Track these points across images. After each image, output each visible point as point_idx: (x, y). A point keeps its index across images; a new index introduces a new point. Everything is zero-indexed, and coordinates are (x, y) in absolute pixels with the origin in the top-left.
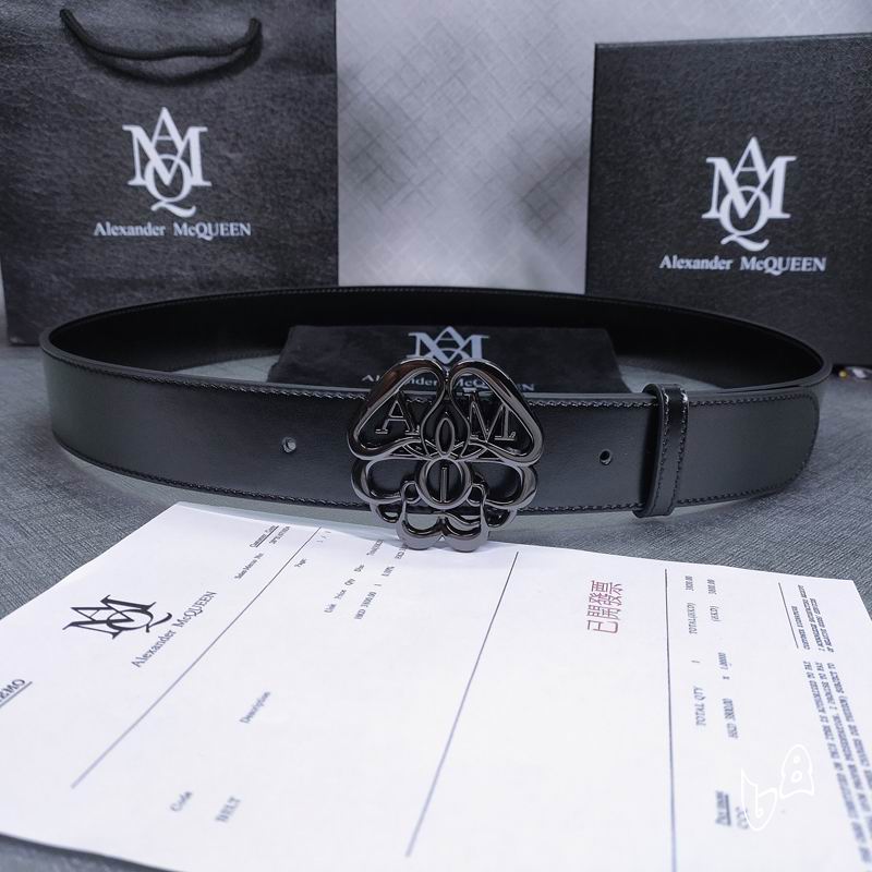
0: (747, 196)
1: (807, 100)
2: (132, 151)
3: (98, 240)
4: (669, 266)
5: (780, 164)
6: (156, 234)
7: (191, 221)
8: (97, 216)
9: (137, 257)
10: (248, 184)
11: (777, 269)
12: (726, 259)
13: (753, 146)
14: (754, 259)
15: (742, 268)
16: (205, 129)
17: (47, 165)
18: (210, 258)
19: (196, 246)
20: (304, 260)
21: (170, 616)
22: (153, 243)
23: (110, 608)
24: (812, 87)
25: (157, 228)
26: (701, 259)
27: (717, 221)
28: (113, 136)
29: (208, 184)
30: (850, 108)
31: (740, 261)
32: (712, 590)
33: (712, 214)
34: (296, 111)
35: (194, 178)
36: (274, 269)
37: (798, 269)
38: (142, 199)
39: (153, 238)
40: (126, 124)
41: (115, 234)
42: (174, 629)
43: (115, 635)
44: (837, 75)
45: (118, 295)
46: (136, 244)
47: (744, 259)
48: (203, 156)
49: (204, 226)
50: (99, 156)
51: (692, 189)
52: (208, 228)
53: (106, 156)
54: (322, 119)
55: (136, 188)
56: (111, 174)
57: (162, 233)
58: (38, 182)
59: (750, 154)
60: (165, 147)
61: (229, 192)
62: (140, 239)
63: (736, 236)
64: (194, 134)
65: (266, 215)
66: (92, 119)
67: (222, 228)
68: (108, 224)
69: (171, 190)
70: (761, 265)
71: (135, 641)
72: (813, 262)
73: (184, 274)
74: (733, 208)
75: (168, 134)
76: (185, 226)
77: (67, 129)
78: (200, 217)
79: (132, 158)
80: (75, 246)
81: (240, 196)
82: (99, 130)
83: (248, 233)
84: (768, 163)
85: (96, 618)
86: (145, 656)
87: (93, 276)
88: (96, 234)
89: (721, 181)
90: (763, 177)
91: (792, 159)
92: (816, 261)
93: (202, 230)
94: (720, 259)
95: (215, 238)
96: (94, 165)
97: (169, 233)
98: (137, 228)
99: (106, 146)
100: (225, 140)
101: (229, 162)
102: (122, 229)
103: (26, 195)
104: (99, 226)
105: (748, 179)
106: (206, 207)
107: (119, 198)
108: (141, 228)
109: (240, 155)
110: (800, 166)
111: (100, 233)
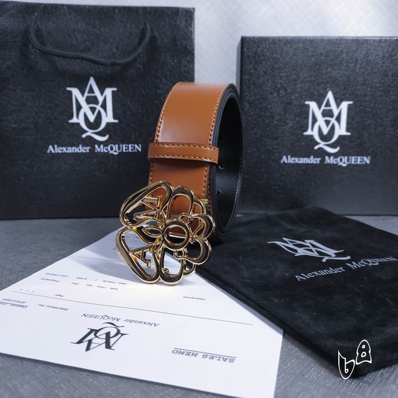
7: (105, 144)
8: (49, 142)
25: (85, 148)
29: (116, 121)
35: (108, 118)
38: (77, 131)
39: (82, 154)
41: (60, 152)
52: (115, 147)
56: (59, 116)
57: (88, 151)
60: (92, 100)
67: (124, 147)
68: (56, 146)
76: (102, 146)
83: (140, 150)
88: (48, 152)
93: (112, 148)
95: (119, 153)
98: (73, 148)
102: (64, 149)
104: (51, 147)
108: (75, 148)
110: (355, 107)
111: (51, 151)
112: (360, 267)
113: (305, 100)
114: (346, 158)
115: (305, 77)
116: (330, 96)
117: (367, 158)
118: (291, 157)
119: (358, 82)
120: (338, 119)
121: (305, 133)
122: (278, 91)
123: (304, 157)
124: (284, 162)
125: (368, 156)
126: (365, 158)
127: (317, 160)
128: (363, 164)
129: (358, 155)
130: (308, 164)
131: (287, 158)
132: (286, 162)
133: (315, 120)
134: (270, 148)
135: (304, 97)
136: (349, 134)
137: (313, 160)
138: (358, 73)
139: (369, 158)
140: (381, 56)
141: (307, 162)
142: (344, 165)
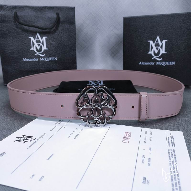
0: (157, 49)
1: (169, 28)
2: (31, 42)
3: (24, 62)
4: (141, 64)
5: (164, 42)
6: (36, 60)
9: (32, 65)
10: (56, 49)
11: (164, 64)
12: (153, 62)
13: (158, 38)
14: (159, 62)
15: (157, 64)
16: (47, 37)
17: (12, 46)
18: (48, 65)
19: (45, 63)
20: (69, 65)
21: (36, 138)
22: (36, 62)
23: (24, 137)
24: (170, 25)
26: (148, 62)
27: (151, 54)
28: (26, 39)
30: (179, 29)
31: (156, 63)
32: (151, 134)
33: (150, 53)
34: (67, 32)
36: (62, 67)
37: (169, 64)
40: (30, 36)
42: (36, 141)
43: (24, 142)
44: (176, 22)
45: (28, 74)
46: (32, 63)
47: (157, 62)
48: (46, 43)
49: (47, 58)
50: (23, 43)
51: (145, 47)
53: (25, 43)
54: (72, 34)
55: (32, 50)
58: (10, 50)
59: (157, 40)
61: (52, 51)
62: (33, 61)
63: (155, 57)
64: (44, 38)
65: (60, 55)
66: (22, 36)
69: (39, 51)
70: (161, 64)
71: (28, 144)
72: (172, 63)
73: (42, 69)
74: (154, 52)
75: (38, 38)
77: (16, 38)
78: (46, 56)
79: (31, 44)
81: (55, 51)
82: (23, 38)
84: (161, 41)
85: (21, 139)
86: (30, 147)
87: (23, 70)
89: (151, 46)
90: (160, 44)
91: (167, 40)
92: (173, 62)
94: (152, 62)
96: (22, 46)
97: (39, 60)
99: (25, 41)
100: (51, 39)
101: (52, 44)
103: (7, 53)
105: (157, 45)
106: (47, 54)
107: (28, 53)
109: (54, 42)
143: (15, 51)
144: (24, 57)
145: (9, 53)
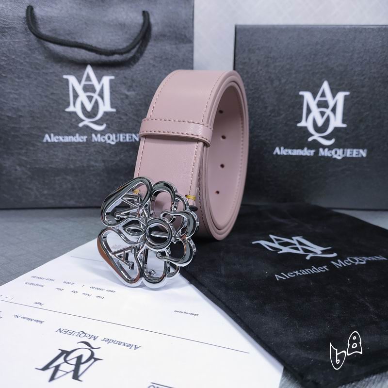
2: (69, 91)
3: (46, 145)
6: (81, 141)
7: (103, 133)
8: (45, 130)
9: (69, 155)
16: (113, 78)
18: (113, 155)
19: (105, 148)
22: (79, 146)
25: (82, 137)
28: (57, 82)
29: (114, 110)
35: (105, 107)
38: (74, 120)
39: (79, 143)
40: (66, 75)
41: (56, 141)
45: (57, 178)
46: (69, 147)
48: (111, 93)
49: (110, 135)
50: (48, 94)
53: (53, 94)
55: (70, 113)
56: (55, 105)
57: (85, 140)
58: (10, 109)
60: (89, 88)
62: (71, 144)
64: (106, 80)
66: (45, 72)
67: (121, 137)
68: (52, 135)
69: (91, 115)
73: (97, 165)
75: (90, 81)
76: (99, 135)
77: (29, 78)
78: (108, 130)
79: (68, 95)
80: (32, 148)
81: (133, 117)
82: (49, 78)
87: (42, 166)
88: (45, 141)
93: (109, 138)
95: (116, 142)
96: (45, 99)
97: (89, 140)
98: (70, 137)
99: (52, 88)
100: (125, 84)
102: (61, 138)
104: (47, 136)
106: (112, 125)
107: (60, 119)
108: (72, 137)
110: (352, 97)
111: (47, 140)
112: (345, 265)
113: (300, 91)
114: (341, 150)
115: (300, 67)
116: (325, 86)
117: (363, 150)
118: (284, 148)
119: (355, 72)
120: (334, 110)
121: (299, 125)
122: (272, 81)
123: (297, 149)
124: (277, 153)
125: (365, 148)
126: (361, 151)
127: (311, 153)
128: (359, 158)
129: (354, 148)
130: (302, 156)
131: (280, 149)
132: (279, 153)
133: (309, 111)
134: (262, 139)
135: (298, 87)
136: (344, 126)
137: (307, 152)
138: (355, 62)
139: (365, 150)
140: (380, 45)
141: (300, 154)
142: (339, 158)
143: (23, 115)
144: (48, 131)
145: (6, 119)
